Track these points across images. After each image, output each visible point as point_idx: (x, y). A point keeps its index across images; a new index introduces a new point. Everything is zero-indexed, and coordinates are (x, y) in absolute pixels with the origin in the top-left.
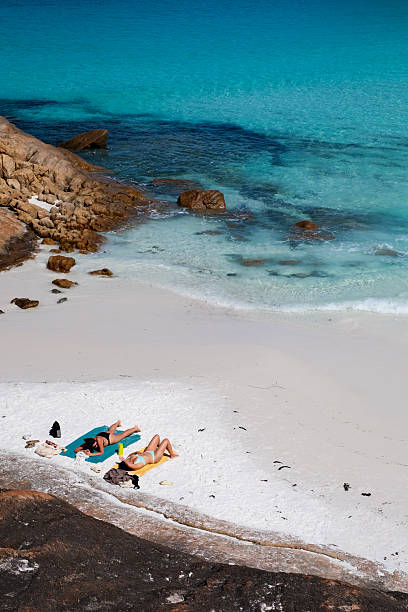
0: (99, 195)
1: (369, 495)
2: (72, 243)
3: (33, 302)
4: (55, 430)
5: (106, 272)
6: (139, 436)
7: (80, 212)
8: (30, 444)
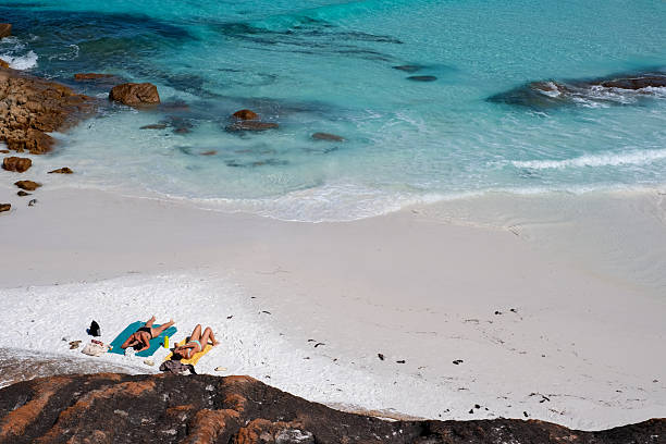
0: (29, 93)
1: (403, 362)
2: (20, 143)
3: (4, 206)
4: (94, 330)
5: (66, 171)
6: (175, 328)
7: (15, 110)
8: (74, 345)
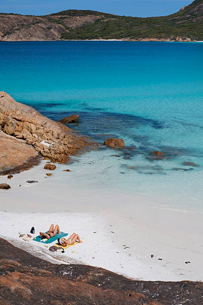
0: (71, 141)
1: (161, 259)
2: (56, 159)
4: (32, 230)
5: (68, 170)
7: (62, 147)
8: (21, 236)
